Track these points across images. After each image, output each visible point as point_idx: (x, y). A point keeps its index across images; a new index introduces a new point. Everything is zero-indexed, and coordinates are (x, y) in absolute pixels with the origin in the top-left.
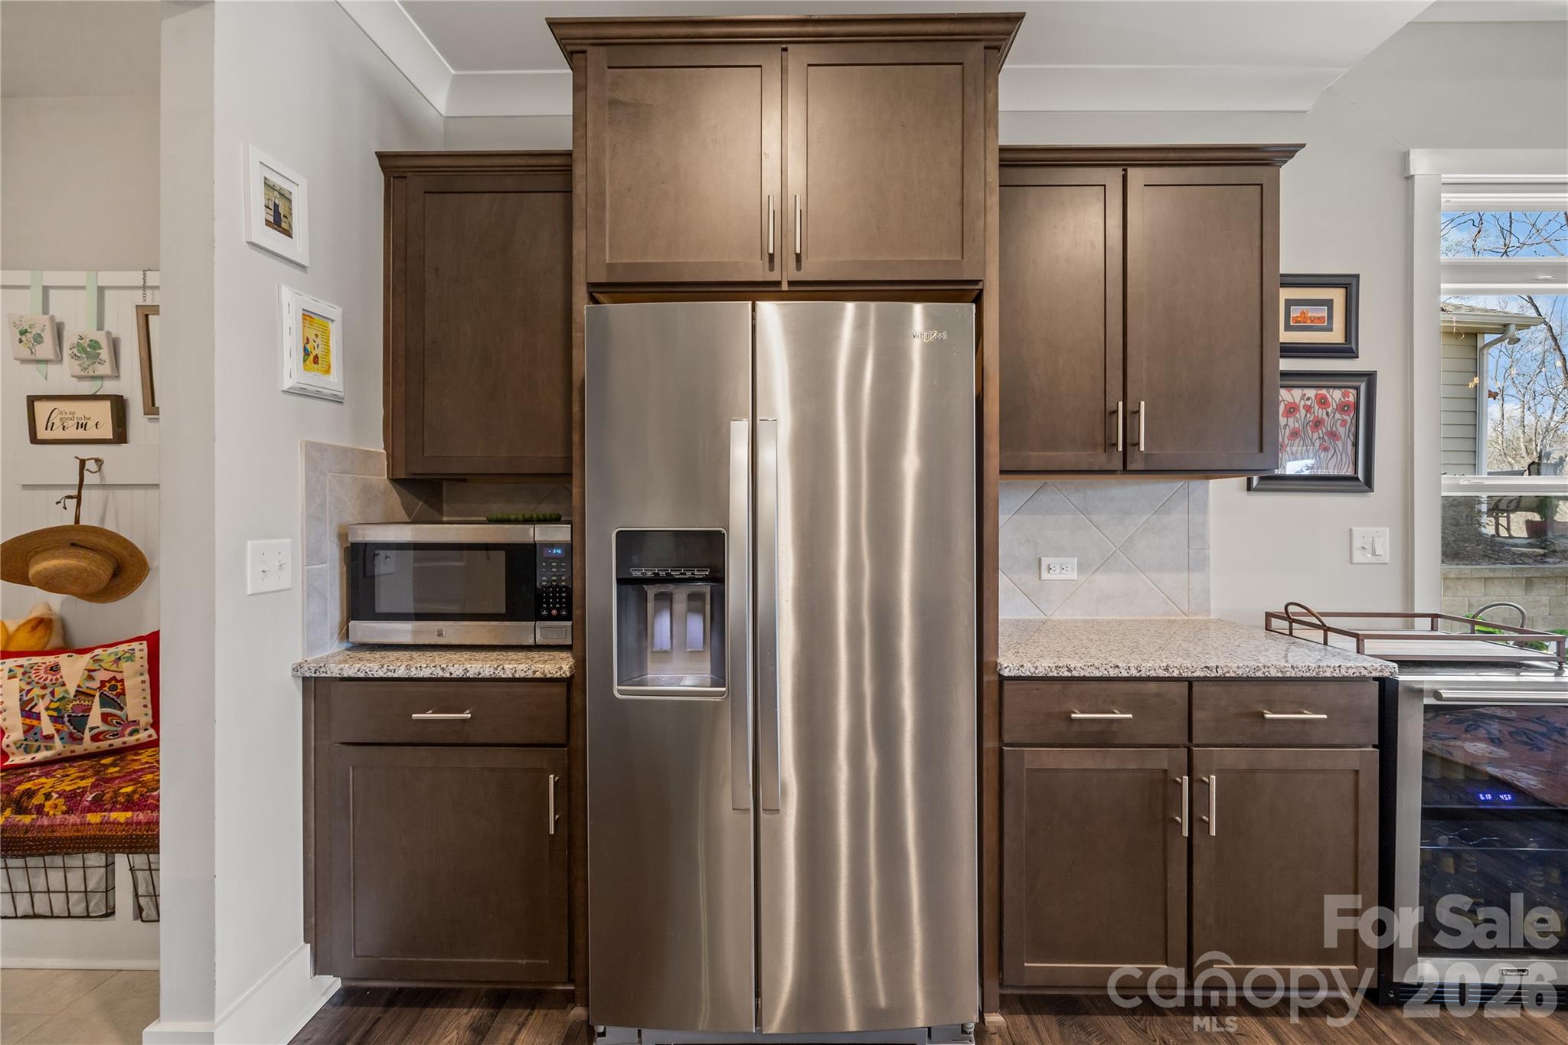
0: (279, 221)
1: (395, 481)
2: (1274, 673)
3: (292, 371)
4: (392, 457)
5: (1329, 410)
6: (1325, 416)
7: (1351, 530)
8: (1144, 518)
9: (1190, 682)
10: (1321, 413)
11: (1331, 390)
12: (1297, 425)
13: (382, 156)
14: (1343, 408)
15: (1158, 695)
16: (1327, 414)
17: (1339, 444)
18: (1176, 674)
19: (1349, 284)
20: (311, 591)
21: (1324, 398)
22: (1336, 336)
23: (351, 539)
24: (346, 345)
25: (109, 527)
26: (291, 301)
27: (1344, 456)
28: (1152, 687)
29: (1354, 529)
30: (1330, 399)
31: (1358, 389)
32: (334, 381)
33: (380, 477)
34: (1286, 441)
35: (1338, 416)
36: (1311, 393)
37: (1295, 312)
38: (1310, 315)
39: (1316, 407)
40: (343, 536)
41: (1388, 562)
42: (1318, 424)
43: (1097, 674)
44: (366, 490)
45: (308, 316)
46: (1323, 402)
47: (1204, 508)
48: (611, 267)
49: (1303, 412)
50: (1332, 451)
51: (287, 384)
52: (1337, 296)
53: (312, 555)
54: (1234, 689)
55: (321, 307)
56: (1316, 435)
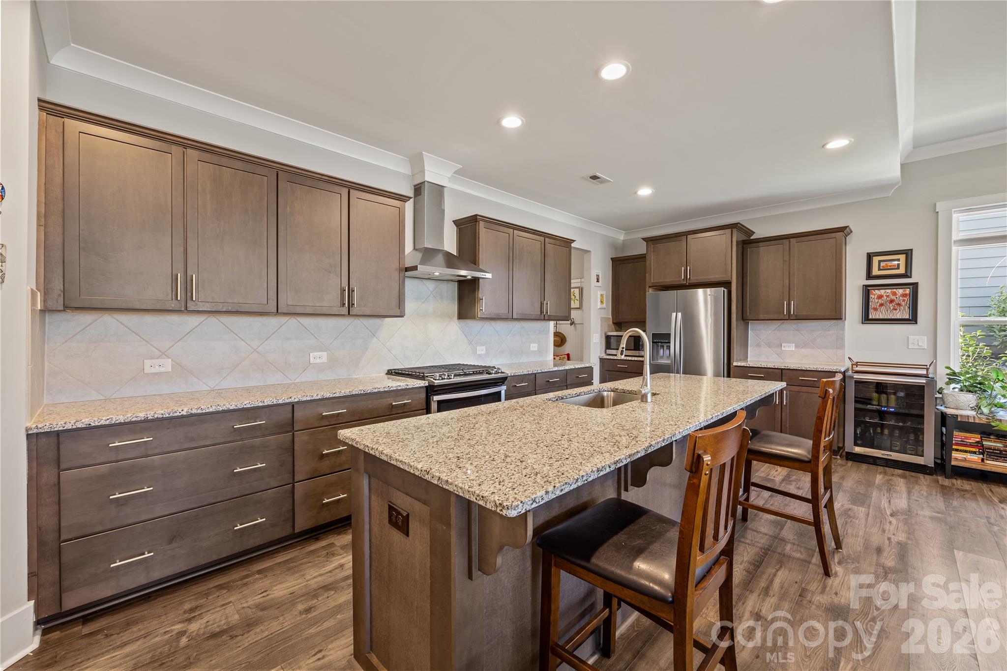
0: (598, 281)
1: (613, 323)
2: (804, 369)
3: (599, 305)
4: (613, 318)
5: (897, 296)
6: (895, 298)
7: (908, 337)
8: (820, 332)
9: (782, 369)
10: (893, 297)
11: (898, 290)
12: (882, 302)
13: (611, 258)
14: (904, 295)
15: (773, 372)
16: (896, 298)
17: (902, 308)
18: (777, 367)
19: (908, 254)
20: (601, 343)
21: (895, 292)
22: (902, 270)
23: (607, 334)
24: (606, 298)
25: (560, 331)
26: (599, 293)
27: (904, 312)
28: (771, 370)
29: (910, 337)
30: (897, 293)
31: (910, 288)
32: (604, 305)
33: (611, 323)
34: (878, 307)
35: (901, 298)
36: (889, 291)
37: (882, 264)
38: (889, 265)
39: (891, 296)
40: (605, 334)
41: (926, 348)
42: (892, 301)
43: (756, 366)
44: (609, 325)
45: (601, 295)
46: (894, 294)
47: (843, 329)
48: (653, 283)
49: (885, 297)
50: (898, 310)
51: (599, 307)
52: (902, 257)
53: (601, 337)
54: (795, 372)
55: (603, 293)
56: (891, 305)
